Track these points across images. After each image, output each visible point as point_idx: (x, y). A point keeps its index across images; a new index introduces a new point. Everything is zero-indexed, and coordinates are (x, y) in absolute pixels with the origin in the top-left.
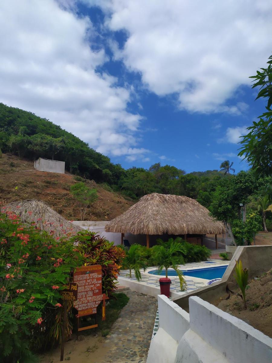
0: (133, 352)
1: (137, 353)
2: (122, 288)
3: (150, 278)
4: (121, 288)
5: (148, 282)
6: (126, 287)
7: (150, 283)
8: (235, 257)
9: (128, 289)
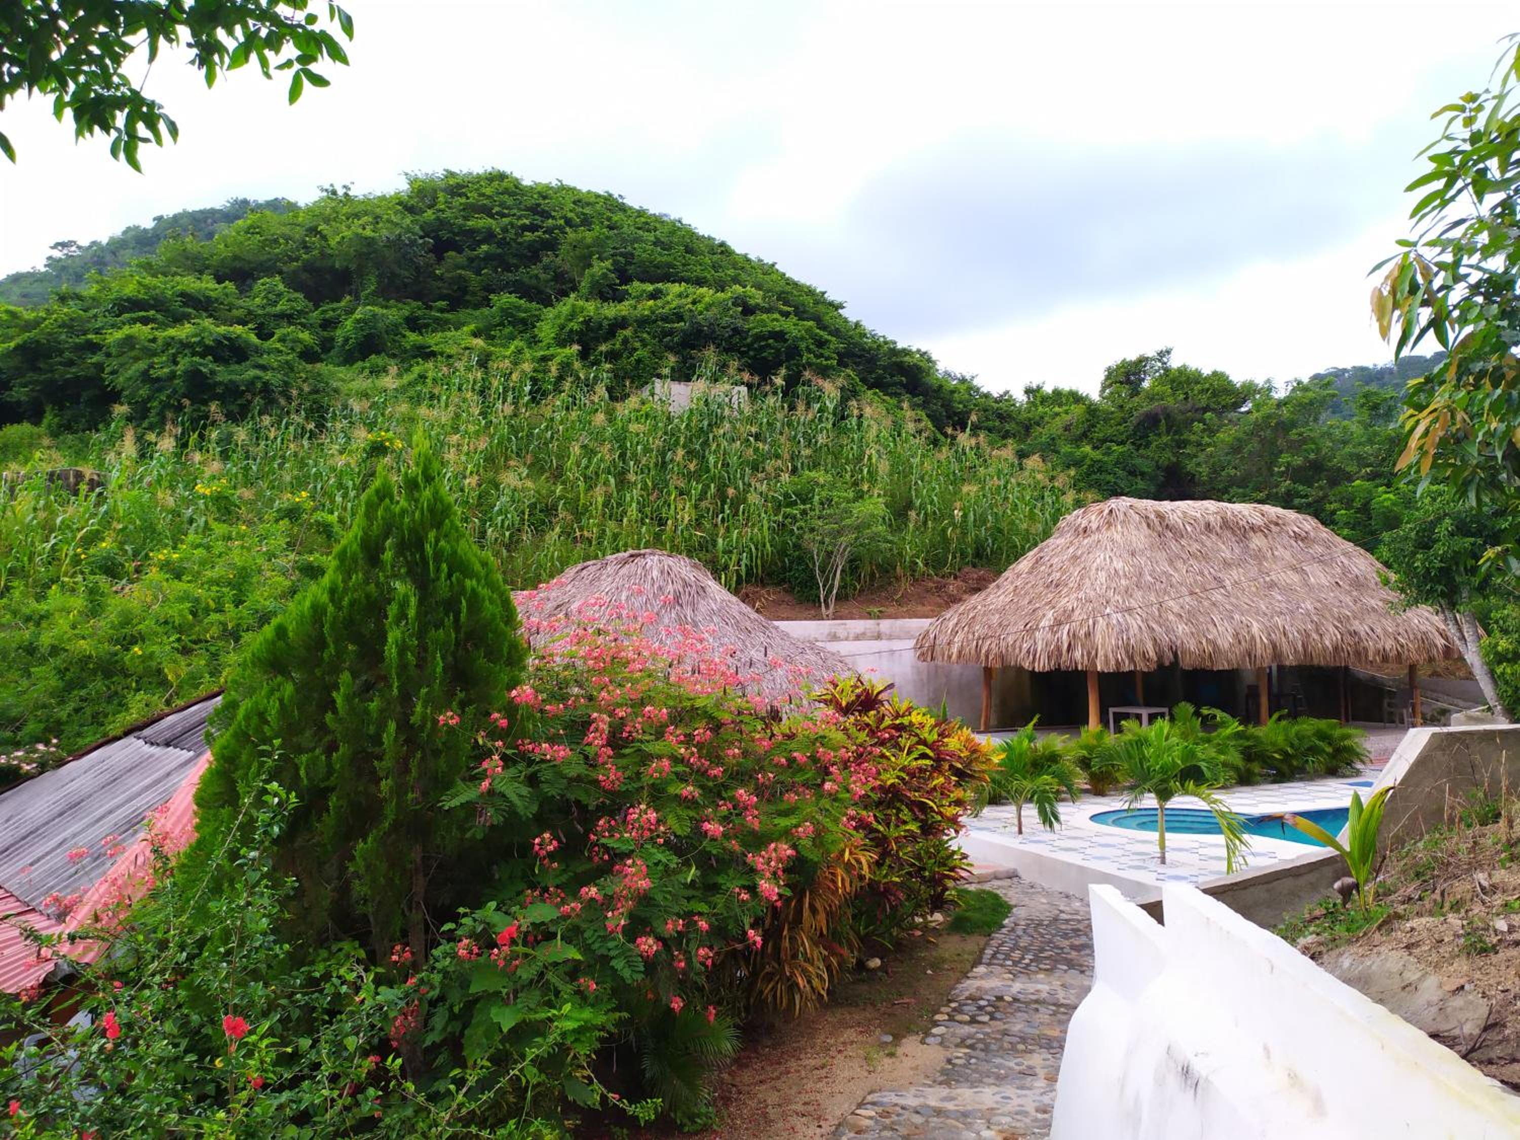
0: (1024, 1067)
1: (1038, 1070)
2: (990, 871)
3: (1094, 839)
4: (984, 871)
5: (1088, 851)
6: (1001, 869)
7: (1095, 858)
8: (1394, 765)
9: (1012, 875)
